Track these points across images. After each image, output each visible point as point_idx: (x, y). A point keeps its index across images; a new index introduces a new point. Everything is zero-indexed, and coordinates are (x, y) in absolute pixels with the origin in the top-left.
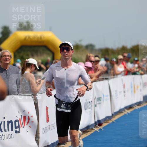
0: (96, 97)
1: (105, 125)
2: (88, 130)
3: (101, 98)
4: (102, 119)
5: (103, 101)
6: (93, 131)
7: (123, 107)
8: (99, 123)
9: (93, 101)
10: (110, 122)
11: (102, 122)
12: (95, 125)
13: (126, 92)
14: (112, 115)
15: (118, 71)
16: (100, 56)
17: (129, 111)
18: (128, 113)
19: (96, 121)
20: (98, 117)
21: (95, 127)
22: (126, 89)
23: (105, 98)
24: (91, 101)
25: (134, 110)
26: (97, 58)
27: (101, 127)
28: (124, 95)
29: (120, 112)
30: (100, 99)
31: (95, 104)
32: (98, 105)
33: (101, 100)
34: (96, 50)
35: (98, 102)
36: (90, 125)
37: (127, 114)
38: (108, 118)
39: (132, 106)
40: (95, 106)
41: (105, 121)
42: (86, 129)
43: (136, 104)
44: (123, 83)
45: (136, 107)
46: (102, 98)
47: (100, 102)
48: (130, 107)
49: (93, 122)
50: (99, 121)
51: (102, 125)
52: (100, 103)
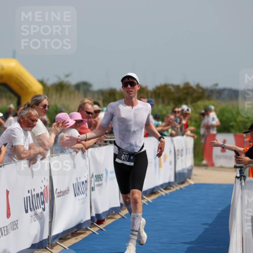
0: (94, 175)
1: (108, 222)
2: (78, 232)
3: (102, 175)
4: (103, 213)
5: (106, 181)
6: (88, 233)
8: (98, 220)
9: (89, 181)
10: (118, 217)
11: (103, 218)
12: (91, 222)
14: (121, 205)
16: (101, 102)
17: (150, 199)
18: (148, 202)
19: (94, 215)
20: (96, 209)
21: (92, 225)
24: (86, 181)
25: (159, 198)
26: (96, 107)
27: (102, 226)
30: (100, 178)
31: (93, 186)
32: (96, 188)
33: (101, 180)
34: (94, 93)
35: (96, 183)
36: (82, 222)
37: (147, 204)
39: (155, 191)
40: (93, 189)
41: (109, 216)
42: (76, 230)
43: (162, 186)
45: (162, 191)
46: (104, 175)
47: (100, 182)
48: (152, 192)
49: (89, 218)
50: (98, 215)
51: (104, 223)
52: (100, 185)
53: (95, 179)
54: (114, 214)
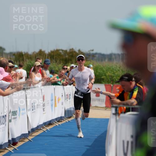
1: (20, 144)
3: (17, 111)
4: (17, 137)
5: (19, 115)
6: (7, 151)
7: (41, 123)
8: (13, 142)
9: (7, 115)
10: (27, 140)
11: (17, 141)
12: (8, 144)
13: (46, 105)
14: (29, 132)
15: (36, 81)
17: (48, 128)
19: (10, 139)
20: (12, 135)
21: (9, 146)
22: (45, 102)
23: (21, 112)
27: (16, 147)
28: (44, 109)
29: (38, 128)
30: (15, 113)
31: (10, 119)
32: (12, 120)
33: (16, 115)
35: (13, 117)
36: (3, 144)
37: (46, 131)
38: (24, 136)
40: (10, 121)
41: (21, 140)
43: (56, 119)
44: (43, 95)
45: (56, 123)
46: (18, 111)
47: (15, 116)
48: (50, 123)
49: (7, 141)
50: (13, 139)
51: (17, 144)
52: (15, 118)
53: (12, 114)
54: (24, 139)
